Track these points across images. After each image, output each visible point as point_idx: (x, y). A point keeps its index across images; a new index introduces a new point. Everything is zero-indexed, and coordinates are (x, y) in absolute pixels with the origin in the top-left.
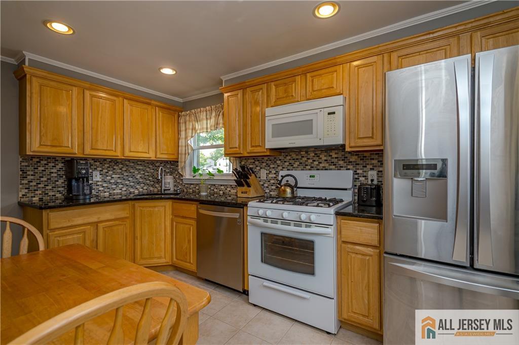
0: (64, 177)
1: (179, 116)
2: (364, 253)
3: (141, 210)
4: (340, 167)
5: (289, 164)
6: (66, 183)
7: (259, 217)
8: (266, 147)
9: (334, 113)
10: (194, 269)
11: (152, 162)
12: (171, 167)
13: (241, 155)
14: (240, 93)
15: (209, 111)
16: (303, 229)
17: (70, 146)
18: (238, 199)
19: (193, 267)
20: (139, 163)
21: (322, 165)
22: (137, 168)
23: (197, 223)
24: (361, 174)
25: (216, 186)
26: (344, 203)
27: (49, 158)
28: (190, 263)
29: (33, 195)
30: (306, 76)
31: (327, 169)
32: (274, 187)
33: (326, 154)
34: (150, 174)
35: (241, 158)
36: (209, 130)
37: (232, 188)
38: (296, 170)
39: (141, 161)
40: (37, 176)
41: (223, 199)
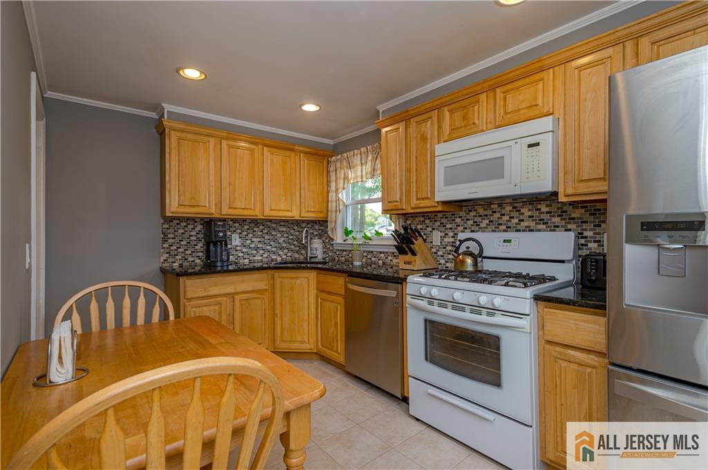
0: (203, 240)
1: (328, 163)
2: (583, 363)
3: (282, 282)
4: (554, 226)
5: (474, 222)
6: (205, 247)
7: (421, 297)
8: (436, 200)
9: (538, 144)
10: (342, 360)
11: (298, 223)
12: (321, 228)
13: (404, 212)
14: (402, 126)
15: (364, 153)
16: (484, 318)
17: (207, 205)
18: (400, 271)
19: (340, 358)
20: (282, 224)
21: (524, 224)
22: (280, 229)
23: (345, 302)
24: (591, 237)
25: (375, 253)
26: (557, 282)
27: (188, 219)
28: (337, 352)
29: (173, 260)
30: (495, 92)
31: (533, 231)
32: (451, 257)
33: (530, 207)
34: (295, 237)
35: (406, 216)
36: (364, 179)
37: (395, 256)
38: (484, 231)
39: (284, 221)
40: (177, 240)
41: (382, 271)
